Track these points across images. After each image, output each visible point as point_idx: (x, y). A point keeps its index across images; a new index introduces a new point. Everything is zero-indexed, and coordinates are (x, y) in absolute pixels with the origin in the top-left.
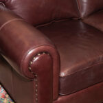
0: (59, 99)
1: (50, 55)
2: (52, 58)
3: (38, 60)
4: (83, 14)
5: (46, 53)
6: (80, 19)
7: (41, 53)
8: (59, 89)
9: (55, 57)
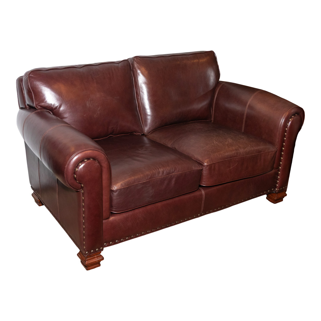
0: (112, 218)
1: (99, 162)
2: (101, 166)
3: (84, 167)
4: (146, 129)
5: (94, 159)
6: (144, 135)
7: (88, 159)
8: (111, 206)
9: (105, 165)
